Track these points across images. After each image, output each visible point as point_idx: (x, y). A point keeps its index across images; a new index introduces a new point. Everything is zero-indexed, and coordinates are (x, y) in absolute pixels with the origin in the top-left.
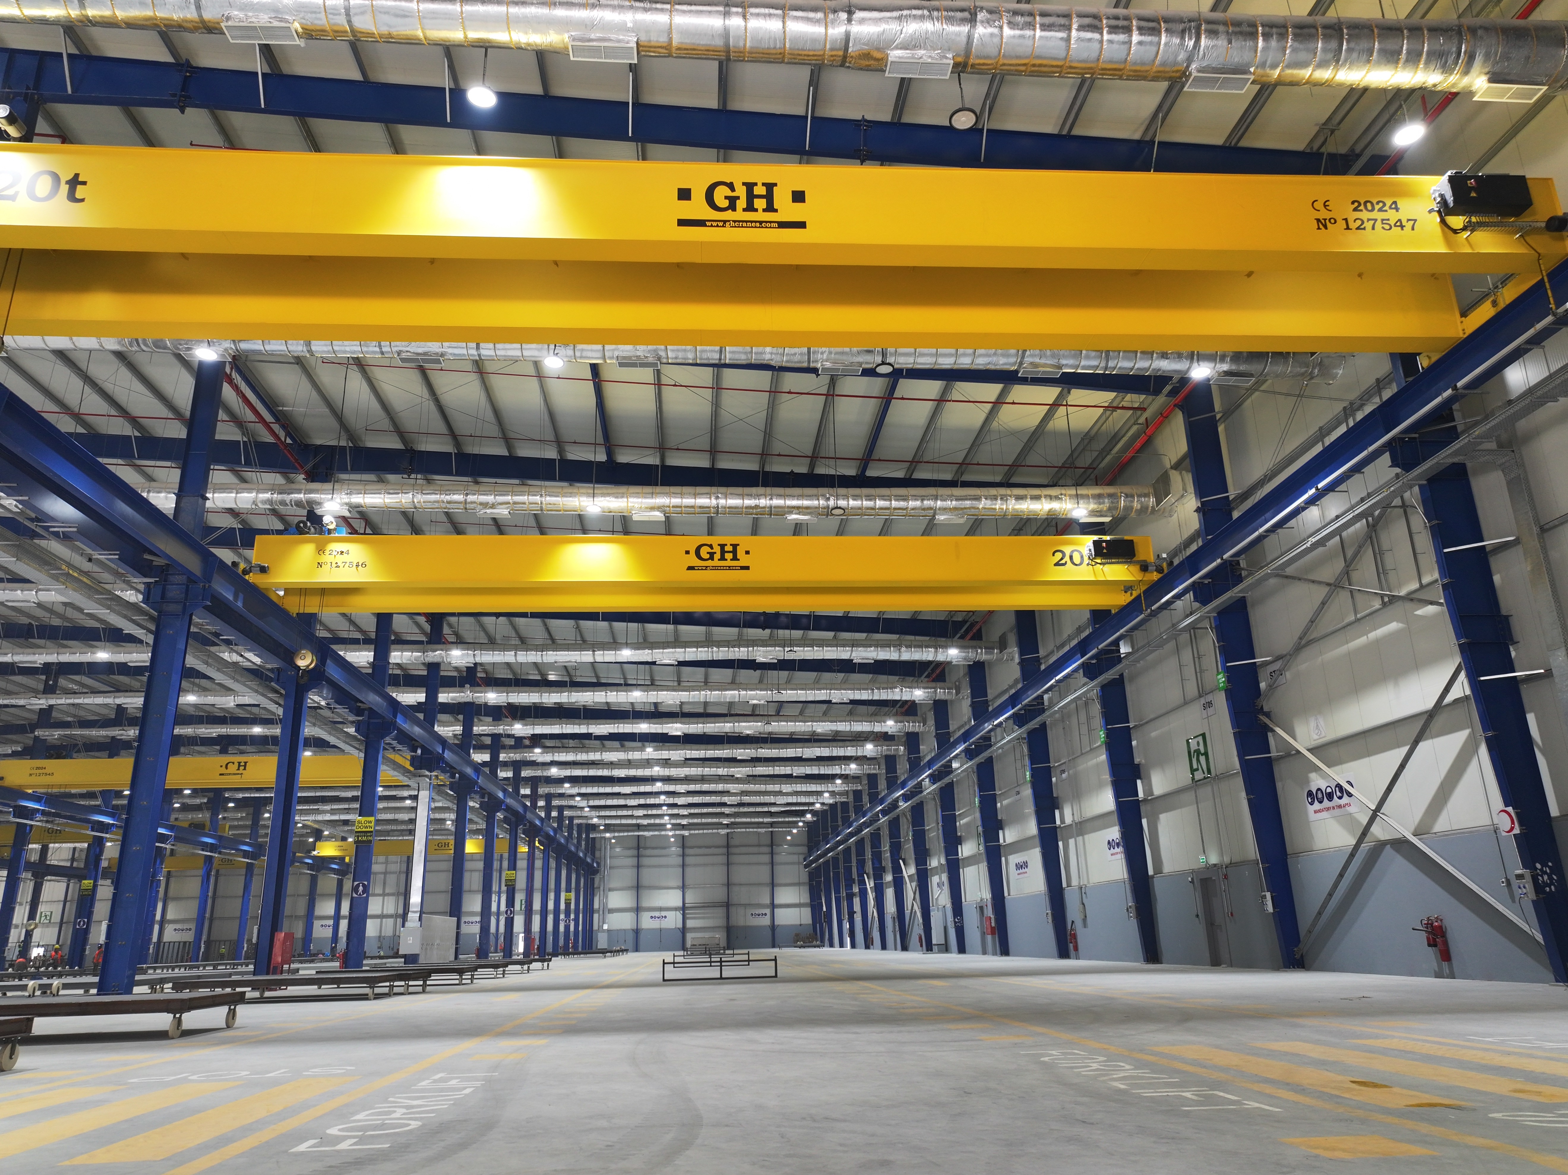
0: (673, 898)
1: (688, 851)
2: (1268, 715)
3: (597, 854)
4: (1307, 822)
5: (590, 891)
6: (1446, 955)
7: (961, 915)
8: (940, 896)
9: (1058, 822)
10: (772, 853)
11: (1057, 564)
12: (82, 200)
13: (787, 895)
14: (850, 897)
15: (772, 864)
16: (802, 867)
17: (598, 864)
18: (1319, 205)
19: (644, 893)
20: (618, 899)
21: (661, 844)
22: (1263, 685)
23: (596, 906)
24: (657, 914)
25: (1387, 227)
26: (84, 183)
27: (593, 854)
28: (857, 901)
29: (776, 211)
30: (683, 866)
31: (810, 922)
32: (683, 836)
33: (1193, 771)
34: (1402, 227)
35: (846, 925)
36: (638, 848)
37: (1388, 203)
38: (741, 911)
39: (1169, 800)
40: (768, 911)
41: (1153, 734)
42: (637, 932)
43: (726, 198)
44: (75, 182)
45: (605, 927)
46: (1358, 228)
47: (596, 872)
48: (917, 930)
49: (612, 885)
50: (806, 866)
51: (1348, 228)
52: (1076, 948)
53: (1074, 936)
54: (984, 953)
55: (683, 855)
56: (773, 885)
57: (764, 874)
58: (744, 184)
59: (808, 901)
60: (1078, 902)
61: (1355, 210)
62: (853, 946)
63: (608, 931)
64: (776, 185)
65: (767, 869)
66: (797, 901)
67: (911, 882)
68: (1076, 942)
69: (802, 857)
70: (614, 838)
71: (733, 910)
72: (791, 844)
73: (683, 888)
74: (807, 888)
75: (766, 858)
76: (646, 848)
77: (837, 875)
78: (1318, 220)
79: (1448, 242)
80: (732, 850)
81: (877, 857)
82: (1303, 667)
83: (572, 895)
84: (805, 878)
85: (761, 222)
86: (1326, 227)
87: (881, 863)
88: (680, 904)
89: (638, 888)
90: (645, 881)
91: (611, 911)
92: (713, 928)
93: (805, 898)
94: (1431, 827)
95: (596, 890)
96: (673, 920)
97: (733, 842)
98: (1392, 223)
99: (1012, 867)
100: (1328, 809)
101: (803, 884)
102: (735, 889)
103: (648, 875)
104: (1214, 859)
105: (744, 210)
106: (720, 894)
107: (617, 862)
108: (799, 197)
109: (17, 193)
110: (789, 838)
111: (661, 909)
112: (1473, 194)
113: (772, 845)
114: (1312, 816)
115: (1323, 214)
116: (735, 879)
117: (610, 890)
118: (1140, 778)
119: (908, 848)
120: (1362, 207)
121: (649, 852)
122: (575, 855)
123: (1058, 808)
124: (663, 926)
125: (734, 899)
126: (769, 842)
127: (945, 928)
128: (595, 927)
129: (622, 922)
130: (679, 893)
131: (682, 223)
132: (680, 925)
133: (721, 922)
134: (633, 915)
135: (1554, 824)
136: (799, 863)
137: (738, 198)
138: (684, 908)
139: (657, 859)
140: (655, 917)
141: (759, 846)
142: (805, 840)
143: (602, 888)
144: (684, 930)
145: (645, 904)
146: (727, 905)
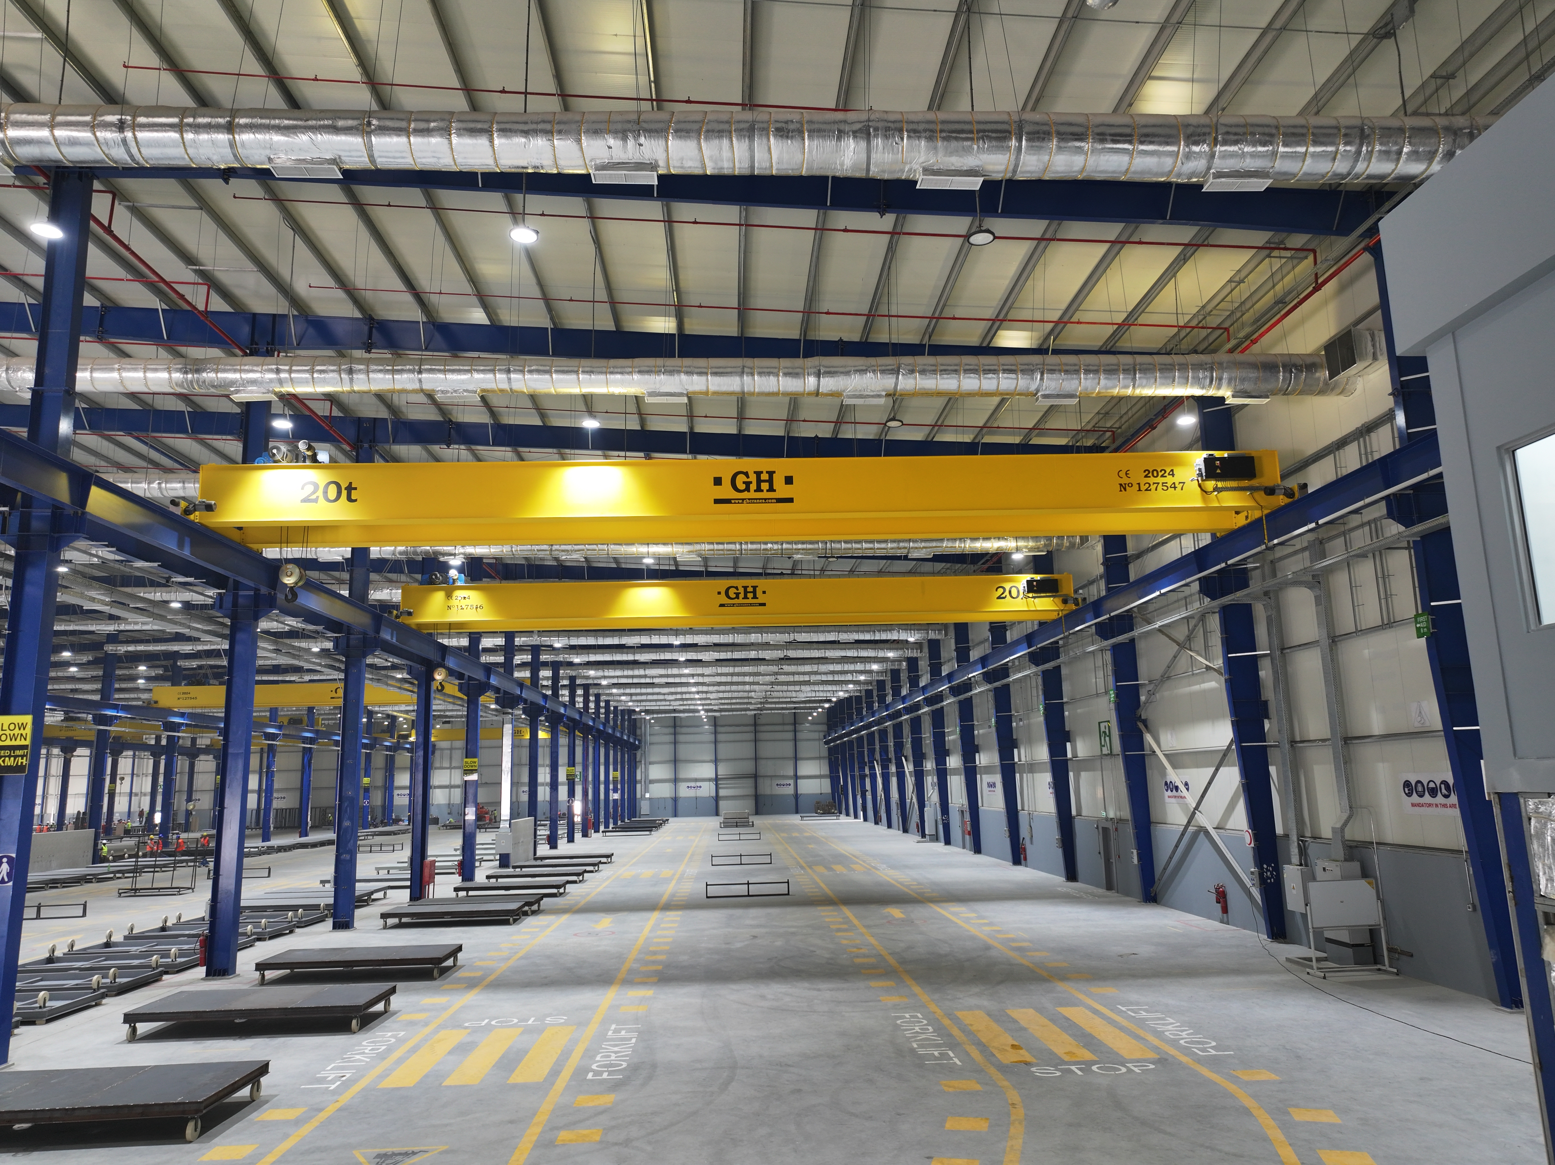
0: (707, 770)
1: (719, 729)
2: (1145, 722)
3: (638, 732)
4: (1163, 803)
5: (633, 765)
6: (1225, 910)
7: (948, 814)
8: (932, 794)
9: (1016, 759)
10: (795, 731)
11: (999, 598)
12: (355, 501)
13: (808, 768)
14: (863, 778)
15: (795, 740)
16: (822, 743)
17: (640, 741)
18: (1122, 474)
19: (680, 766)
20: (657, 771)
21: (696, 723)
22: (1143, 698)
23: (638, 777)
24: (693, 784)
25: (1165, 488)
26: (355, 489)
27: (635, 734)
28: (868, 781)
29: (775, 491)
30: (716, 742)
31: (829, 790)
32: (715, 717)
33: (1102, 746)
34: (1175, 488)
35: (859, 801)
36: (675, 726)
37: (1168, 471)
38: (768, 782)
39: (1087, 764)
40: (792, 782)
41: (1079, 711)
42: (675, 800)
43: (744, 483)
44: (350, 488)
45: (647, 795)
46: (1146, 490)
47: (637, 748)
48: (915, 818)
49: (652, 759)
50: (826, 743)
51: (1140, 490)
52: (1025, 859)
53: (1024, 849)
54: (964, 847)
55: (716, 733)
56: (796, 759)
57: (787, 749)
58: (755, 472)
59: (828, 773)
60: (1028, 823)
61: (1146, 476)
62: (865, 819)
63: (650, 799)
64: (774, 472)
65: (792, 744)
66: (818, 773)
67: (911, 776)
68: (1025, 854)
69: (822, 735)
70: (653, 718)
71: (760, 781)
72: (812, 723)
73: (716, 761)
74: (826, 762)
75: (790, 735)
76: (681, 727)
77: (852, 756)
78: (1121, 485)
79: (1204, 500)
80: (758, 728)
81: (884, 750)
82: (1166, 694)
83: (618, 774)
84: (825, 753)
85: (765, 499)
86: (1125, 490)
87: (888, 755)
88: (714, 776)
89: (675, 761)
90: (681, 755)
91: (652, 782)
92: (743, 796)
93: (825, 770)
94: (1226, 824)
95: (638, 764)
96: (707, 790)
97: (759, 722)
98: (1169, 485)
99: (985, 785)
100: (1175, 797)
101: (824, 758)
102: (762, 763)
103: (684, 751)
104: (1111, 815)
105: (755, 491)
106: (748, 767)
107: (655, 739)
108: (789, 480)
109: (318, 497)
110: (810, 718)
111: (696, 780)
112: (1218, 471)
113: (795, 724)
114: (1167, 800)
115: (1125, 480)
116: (762, 753)
117: (650, 763)
118: (1069, 741)
119: (908, 749)
120: (1150, 475)
121: (684, 730)
122: (621, 739)
123: (1016, 748)
124: (698, 795)
125: (762, 771)
126: (793, 721)
127: (936, 821)
128: (638, 796)
129: (662, 791)
130: (712, 766)
131: (717, 501)
132: (713, 794)
133: (750, 791)
134: (672, 785)
135: (1278, 841)
136: (819, 740)
137: (751, 482)
138: (716, 779)
139: (692, 736)
140: (691, 787)
141: (784, 724)
142: (825, 720)
143: (643, 762)
144: (717, 798)
145: (682, 775)
146: (755, 777)
